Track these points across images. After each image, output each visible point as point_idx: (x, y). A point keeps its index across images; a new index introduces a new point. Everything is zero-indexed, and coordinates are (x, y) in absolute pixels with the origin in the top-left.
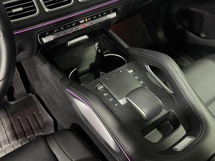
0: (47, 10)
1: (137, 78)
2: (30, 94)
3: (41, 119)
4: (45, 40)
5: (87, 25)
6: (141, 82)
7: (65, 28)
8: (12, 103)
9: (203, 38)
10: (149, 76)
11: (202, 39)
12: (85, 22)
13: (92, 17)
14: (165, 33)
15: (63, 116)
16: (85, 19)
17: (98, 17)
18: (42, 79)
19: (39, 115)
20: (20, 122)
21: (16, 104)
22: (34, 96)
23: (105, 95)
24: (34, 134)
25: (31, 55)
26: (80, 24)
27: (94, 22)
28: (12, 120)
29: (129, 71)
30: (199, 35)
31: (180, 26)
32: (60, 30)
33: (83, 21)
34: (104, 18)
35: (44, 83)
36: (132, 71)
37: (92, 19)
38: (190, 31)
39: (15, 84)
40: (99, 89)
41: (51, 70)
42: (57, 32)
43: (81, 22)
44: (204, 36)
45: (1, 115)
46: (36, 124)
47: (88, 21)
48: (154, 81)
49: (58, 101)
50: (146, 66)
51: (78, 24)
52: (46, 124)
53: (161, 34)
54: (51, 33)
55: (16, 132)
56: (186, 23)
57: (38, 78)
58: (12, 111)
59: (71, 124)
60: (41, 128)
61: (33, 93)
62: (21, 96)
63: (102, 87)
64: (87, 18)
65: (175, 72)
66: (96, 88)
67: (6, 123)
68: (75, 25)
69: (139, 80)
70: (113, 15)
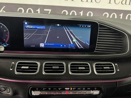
4: (34, 93)
5: (71, 93)
7: (52, 89)
12: (70, 90)
16: (70, 88)
17: (82, 89)
27: (78, 93)
33: (68, 89)
34: (87, 92)
37: (76, 90)
43: (66, 89)
47: (72, 90)
54: (40, 89)
64: (72, 88)
68: (61, 90)
70: (96, 92)
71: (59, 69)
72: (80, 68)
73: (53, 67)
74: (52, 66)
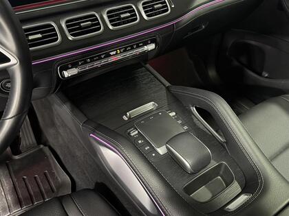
0: (70, 38)
1: (180, 122)
2: (42, 146)
3: (55, 179)
4: (67, 74)
5: (119, 57)
6: (186, 128)
7: (92, 60)
8: (17, 157)
9: (266, 77)
10: (195, 120)
11: (264, 79)
12: (117, 53)
13: (126, 48)
14: (217, 71)
15: (85, 174)
16: (116, 50)
17: (132, 48)
18: (59, 124)
19: (53, 174)
20: (26, 184)
21: (22, 158)
22: (46, 149)
23: (140, 142)
24: (44, 199)
25: (48, 92)
26: (111, 56)
27: (128, 54)
28: (15, 180)
29: (170, 114)
30: (260, 74)
31: (236, 63)
32: (86, 63)
33: (114, 53)
34: (140, 50)
35: (61, 130)
36: (174, 114)
37: (125, 51)
38: (250, 70)
39: (23, 132)
40: (132, 135)
41: (72, 111)
42: (82, 64)
43: (112, 53)
44: (266, 75)
45: (2, 174)
46: (47, 186)
47: (121, 52)
48: (201, 127)
49: (78, 154)
50: (192, 108)
51: (108, 55)
52: (61, 186)
53: (212, 73)
54: (74, 65)
55: (20, 196)
56: (244, 60)
57: (53, 124)
58: (16, 167)
59: (94, 184)
60: (53, 192)
61: (45, 145)
62: (29, 148)
63: (137, 132)
64: (119, 49)
65: (226, 115)
66: (129, 134)
67: (7, 184)
68: (105, 57)
69: (183, 125)
70: (152, 47)
71: (92, 25)
72: (122, 16)
73: (82, 24)
74: (79, 23)
